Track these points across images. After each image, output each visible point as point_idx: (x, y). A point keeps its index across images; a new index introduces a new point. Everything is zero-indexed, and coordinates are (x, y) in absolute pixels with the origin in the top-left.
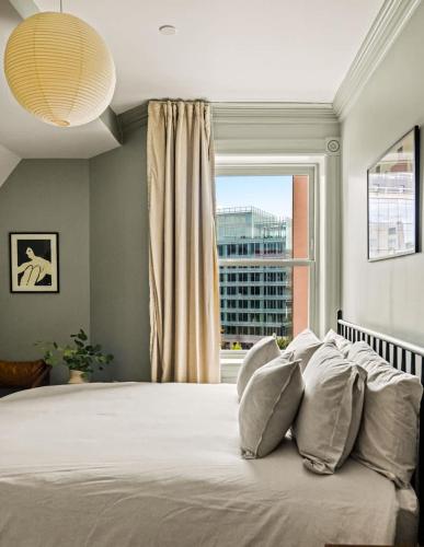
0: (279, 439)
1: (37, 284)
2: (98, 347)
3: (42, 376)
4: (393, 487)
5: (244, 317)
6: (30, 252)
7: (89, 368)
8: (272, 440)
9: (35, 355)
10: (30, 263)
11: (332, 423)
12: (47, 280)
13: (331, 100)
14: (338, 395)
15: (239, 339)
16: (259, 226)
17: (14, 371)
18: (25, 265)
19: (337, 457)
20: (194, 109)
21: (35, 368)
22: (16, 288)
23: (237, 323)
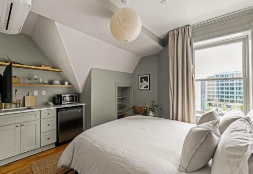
1: (145, 88)
5: (227, 97)
18: (142, 83)
20: (184, 29)
22: (140, 89)
23: (224, 99)
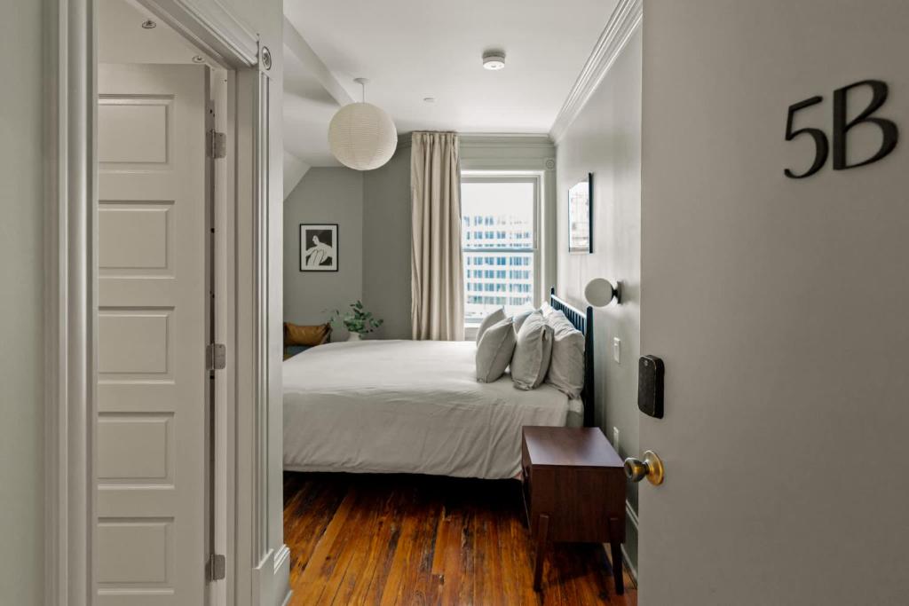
0: (500, 373)
1: (321, 264)
2: (369, 314)
3: (326, 336)
4: (567, 398)
6: (316, 239)
7: (364, 330)
8: (497, 372)
9: (319, 320)
10: (315, 248)
11: (531, 360)
12: (328, 261)
13: (548, 131)
14: (535, 343)
17: (303, 332)
18: (311, 249)
19: (534, 380)
20: (446, 138)
21: (320, 330)
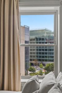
5: (43, 57)
15: (42, 62)
16: (47, 33)
23: (41, 58)
